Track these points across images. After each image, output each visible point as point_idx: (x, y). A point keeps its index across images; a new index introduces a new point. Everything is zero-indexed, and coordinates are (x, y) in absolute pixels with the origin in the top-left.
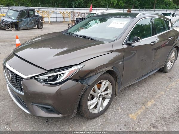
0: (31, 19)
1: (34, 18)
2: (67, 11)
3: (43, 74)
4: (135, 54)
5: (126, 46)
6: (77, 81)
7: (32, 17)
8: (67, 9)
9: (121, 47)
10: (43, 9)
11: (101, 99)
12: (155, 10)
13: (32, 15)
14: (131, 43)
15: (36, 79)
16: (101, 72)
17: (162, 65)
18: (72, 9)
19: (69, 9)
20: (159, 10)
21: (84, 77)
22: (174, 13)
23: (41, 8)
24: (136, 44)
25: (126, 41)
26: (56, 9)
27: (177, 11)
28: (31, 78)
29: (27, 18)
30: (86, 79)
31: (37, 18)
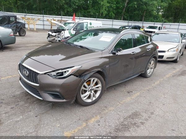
0: (11, 26)
1: (15, 24)
2: (55, 19)
3: (54, 71)
4: (118, 62)
5: (112, 55)
6: (77, 76)
7: (13, 24)
8: (55, 17)
9: (108, 55)
10: (29, 15)
11: (93, 91)
12: (144, 22)
13: (13, 21)
14: (115, 53)
15: (48, 74)
16: (93, 71)
17: (143, 71)
18: (60, 18)
19: (57, 17)
20: (148, 22)
21: (81, 74)
22: (160, 27)
23: (27, 14)
24: (119, 53)
25: (112, 51)
26: (43, 16)
27: (164, 24)
28: (45, 74)
29: (8, 25)
30: (83, 76)
31: (19, 25)
